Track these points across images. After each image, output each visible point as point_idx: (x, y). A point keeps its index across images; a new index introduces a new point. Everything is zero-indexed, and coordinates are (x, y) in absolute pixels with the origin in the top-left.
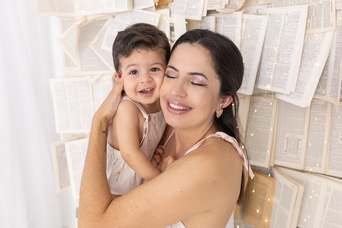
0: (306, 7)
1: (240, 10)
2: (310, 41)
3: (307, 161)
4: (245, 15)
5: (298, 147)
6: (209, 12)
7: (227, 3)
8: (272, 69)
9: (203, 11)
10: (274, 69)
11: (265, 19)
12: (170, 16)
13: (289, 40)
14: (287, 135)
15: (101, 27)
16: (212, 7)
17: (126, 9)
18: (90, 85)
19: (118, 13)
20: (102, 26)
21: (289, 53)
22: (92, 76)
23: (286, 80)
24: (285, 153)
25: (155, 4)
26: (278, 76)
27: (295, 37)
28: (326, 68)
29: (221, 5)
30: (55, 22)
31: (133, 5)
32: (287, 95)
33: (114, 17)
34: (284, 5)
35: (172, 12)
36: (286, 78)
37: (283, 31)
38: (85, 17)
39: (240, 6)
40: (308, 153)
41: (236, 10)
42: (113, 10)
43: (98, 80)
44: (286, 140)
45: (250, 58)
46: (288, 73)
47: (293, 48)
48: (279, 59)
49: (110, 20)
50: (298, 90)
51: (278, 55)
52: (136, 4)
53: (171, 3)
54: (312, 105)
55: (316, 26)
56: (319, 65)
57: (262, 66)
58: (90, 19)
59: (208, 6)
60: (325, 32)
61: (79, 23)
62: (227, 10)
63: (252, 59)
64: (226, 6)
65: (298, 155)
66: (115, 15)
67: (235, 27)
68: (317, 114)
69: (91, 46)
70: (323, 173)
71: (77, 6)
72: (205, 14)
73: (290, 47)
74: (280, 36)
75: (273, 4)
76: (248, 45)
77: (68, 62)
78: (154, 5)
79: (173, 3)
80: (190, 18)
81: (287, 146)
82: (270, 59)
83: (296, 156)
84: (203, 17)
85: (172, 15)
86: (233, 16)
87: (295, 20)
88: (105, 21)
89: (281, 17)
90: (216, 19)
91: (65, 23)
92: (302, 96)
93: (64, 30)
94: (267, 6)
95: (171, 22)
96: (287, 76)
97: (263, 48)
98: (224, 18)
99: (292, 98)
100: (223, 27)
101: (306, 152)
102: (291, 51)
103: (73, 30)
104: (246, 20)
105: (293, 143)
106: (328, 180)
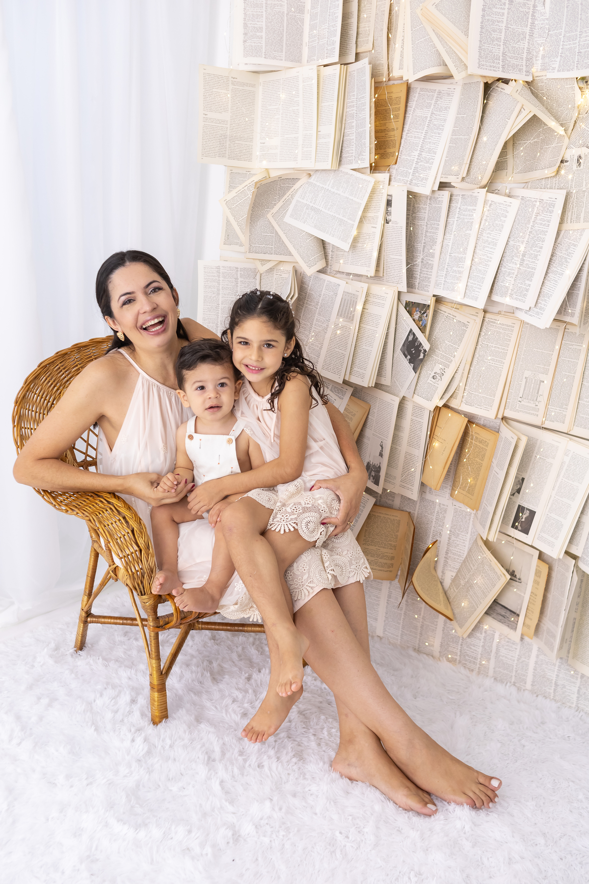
0: (564, 192)
1: (484, 187)
2: (565, 240)
3: (548, 413)
4: (491, 196)
5: (538, 393)
6: (443, 186)
7: (464, 176)
8: (513, 273)
9: (434, 183)
10: (516, 274)
11: (515, 203)
12: (389, 184)
13: (539, 236)
14: (527, 374)
15: (289, 188)
16: (447, 177)
17: (329, 167)
18: (258, 277)
19: (317, 170)
20: (291, 187)
21: (536, 253)
22: (263, 262)
23: (527, 290)
24: (520, 399)
25: (371, 165)
26: (519, 285)
27: (547, 232)
28: (577, 278)
29: (458, 177)
30: (218, 174)
31: (340, 161)
32: (526, 312)
33: (310, 175)
34: (543, 187)
35: (393, 178)
36: (528, 288)
37: (534, 223)
38: (267, 170)
39: (485, 182)
40: (550, 402)
41: (479, 186)
42: (310, 165)
43: (271, 270)
44: (524, 380)
45: (488, 257)
46: (531, 281)
47: (541, 248)
48: (523, 260)
49: (304, 180)
50: (540, 305)
51: (524, 255)
52: (343, 160)
53: (394, 166)
54: (565, 333)
55: (575, 219)
56: (569, 274)
57: (503, 269)
58: (274, 174)
59: (442, 176)
60: (584, 229)
61: (256, 179)
62: (464, 185)
63: (491, 258)
64: (463, 179)
65: (537, 404)
66: (312, 173)
67: (475, 210)
68: (570, 347)
69: (269, 216)
70: (566, 432)
71: (258, 153)
72: (436, 188)
73: (539, 245)
74: (529, 230)
75: (530, 183)
76: (488, 237)
77: (229, 238)
78: (368, 165)
79: (396, 166)
80: (415, 190)
81: (524, 390)
82: (513, 261)
83: (534, 406)
84: (433, 191)
85: (392, 183)
86: (474, 194)
87: (550, 209)
88: (295, 180)
89: (534, 203)
90: (451, 196)
91: (234, 178)
92: (542, 314)
93: (231, 187)
94: (523, 185)
95: (389, 194)
96: (529, 285)
97: (507, 243)
98: (463, 195)
99: (531, 315)
100: (460, 208)
101: (549, 399)
102: (539, 251)
103: (247, 190)
104: (490, 202)
105: (533, 384)
106: (569, 439)
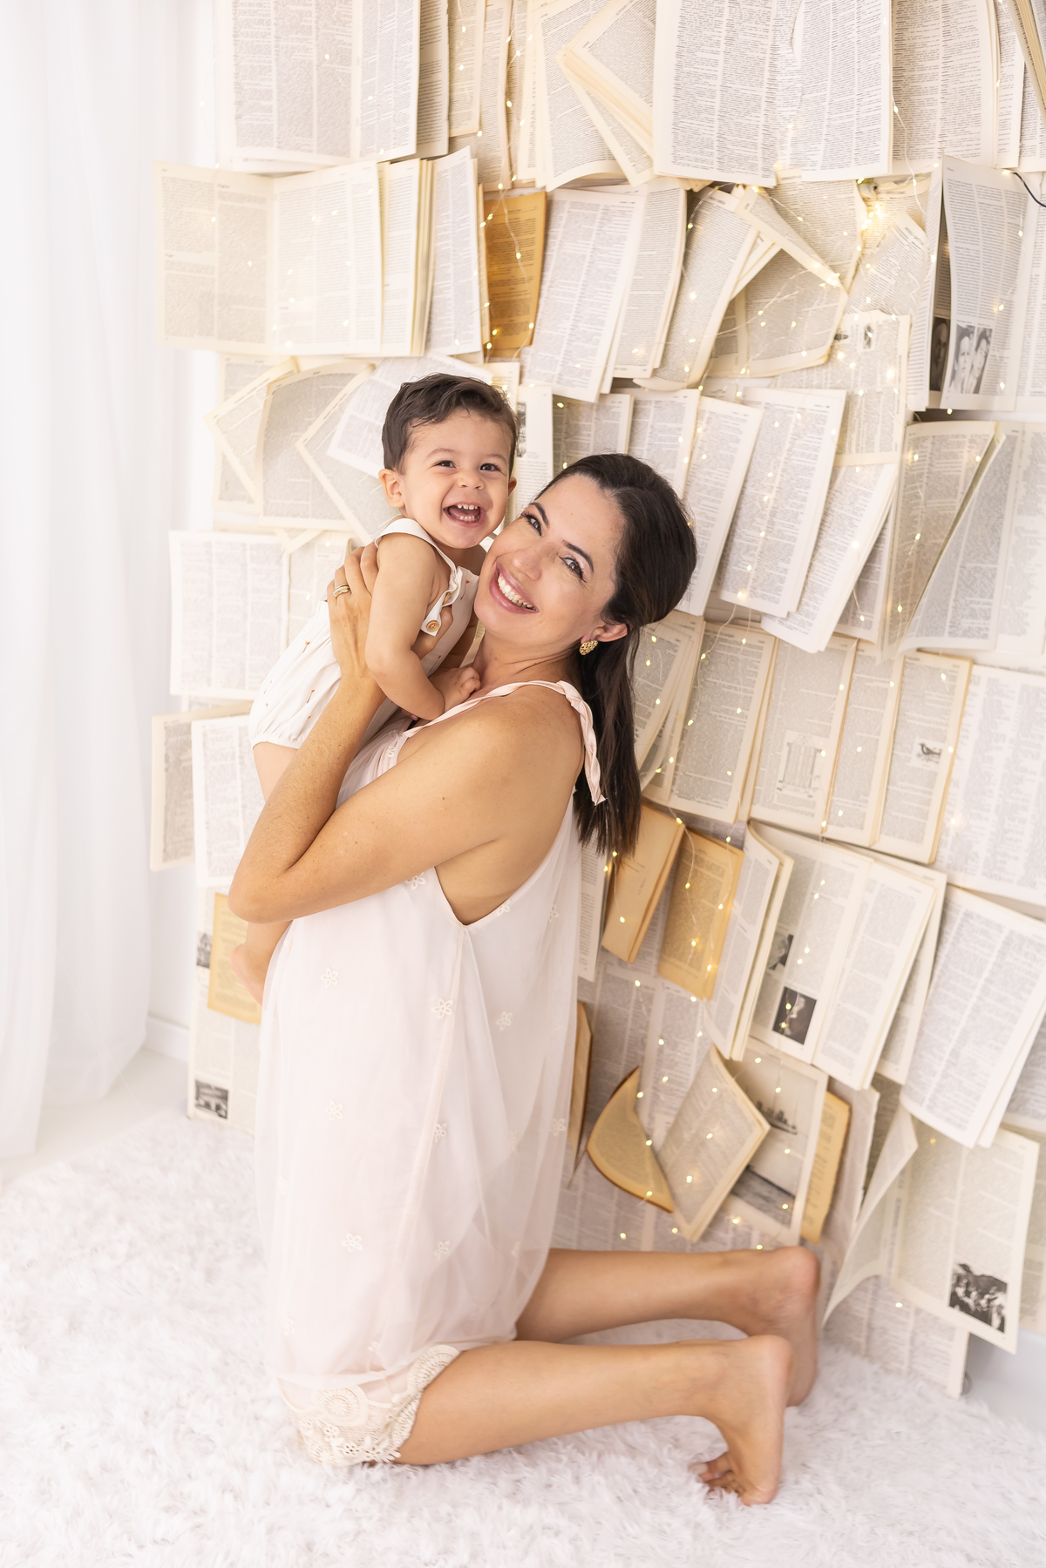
0: (842, 395)
1: (695, 386)
2: (849, 484)
3: (832, 811)
4: (708, 401)
5: (812, 772)
6: (620, 385)
7: (657, 365)
8: (756, 548)
9: (603, 380)
10: (759, 549)
11: (754, 415)
12: (520, 383)
13: (801, 477)
14: (791, 736)
15: (334, 393)
16: (625, 369)
17: (406, 352)
18: (285, 560)
19: (386, 359)
20: (338, 391)
21: (795, 510)
22: (293, 532)
23: (782, 580)
24: (780, 785)
25: (484, 346)
26: (767, 570)
27: (813, 469)
28: (873, 555)
29: (644, 368)
30: (205, 364)
31: (428, 340)
32: (782, 621)
33: (373, 367)
34: (803, 386)
35: (526, 371)
36: (783, 575)
37: (790, 453)
38: (294, 359)
39: (696, 375)
40: (836, 789)
41: (685, 385)
42: (372, 349)
43: (308, 546)
44: (786, 749)
45: (707, 517)
46: (788, 562)
47: (804, 499)
48: (771, 523)
49: (363, 376)
50: (805, 607)
51: (773, 514)
52: (435, 338)
53: (527, 349)
54: (858, 659)
55: (864, 446)
56: (858, 549)
57: (737, 540)
58: (307, 366)
59: (618, 366)
60: (881, 465)
61: (272, 375)
62: (658, 383)
63: (713, 519)
64: (655, 372)
65: (811, 793)
66: (377, 363)
67: (679, 429)
68: (867, 684)
69: (300, 445)
70: (867, 845)
71: (275, 328)
72: (607, 389)
73: (800, 494)
74: (782, 465)
75: (780, 378)
76: (706, 480)
77: (229, 488)
78: (479, 348)
79: (531, 349)
80: (570, 393)
81: (787, 767)
82: (754, 524)
83: (805, 797)
84: (602, 396)
85: (525, 380)
86: (677, 400)
87: (817, 426)
88: (346, 377)
89: (789, 415)
90: (636, 403)
91: (234, 373)
92: (811, 625)
93: (229, 390)
94: (768, 381)
95: (521, 400)
96: (785, 570)
97: (742, 493)
98: (657, 402)
99: (790, 627)
100: (652, 427)
101: (832, 784)
102: (802, 506)
103: (254, 397)
104: (707, 415)
105: (801, 757)
106: (872, 860)
